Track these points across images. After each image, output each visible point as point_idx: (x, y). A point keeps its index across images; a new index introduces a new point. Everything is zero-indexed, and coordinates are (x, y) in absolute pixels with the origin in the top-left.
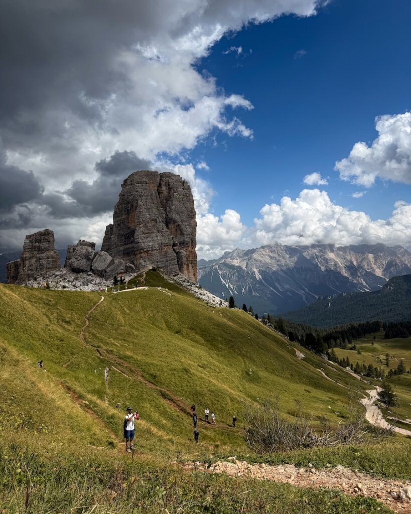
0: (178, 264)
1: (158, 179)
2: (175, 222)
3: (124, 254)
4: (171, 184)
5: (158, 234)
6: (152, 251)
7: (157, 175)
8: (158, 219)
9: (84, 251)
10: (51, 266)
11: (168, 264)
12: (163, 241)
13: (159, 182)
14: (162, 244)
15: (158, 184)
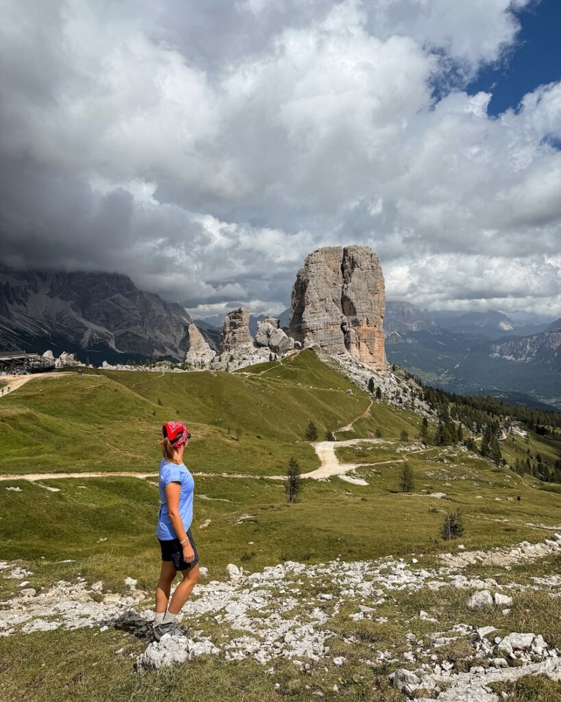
0: (345, 344)
1: (342, 255)
2: (349, 300)
3: (297, 331)
4: (355, 258)
5: (326, 314)
6: (317, 330)
7: (340, 250)
8: (327, 299)
9: (266, 328)
10: (241, 340)
11: (333, 343)
12: (330, 321)
13: (342, 257)
14: (327, 323)
15: (342, 259)
